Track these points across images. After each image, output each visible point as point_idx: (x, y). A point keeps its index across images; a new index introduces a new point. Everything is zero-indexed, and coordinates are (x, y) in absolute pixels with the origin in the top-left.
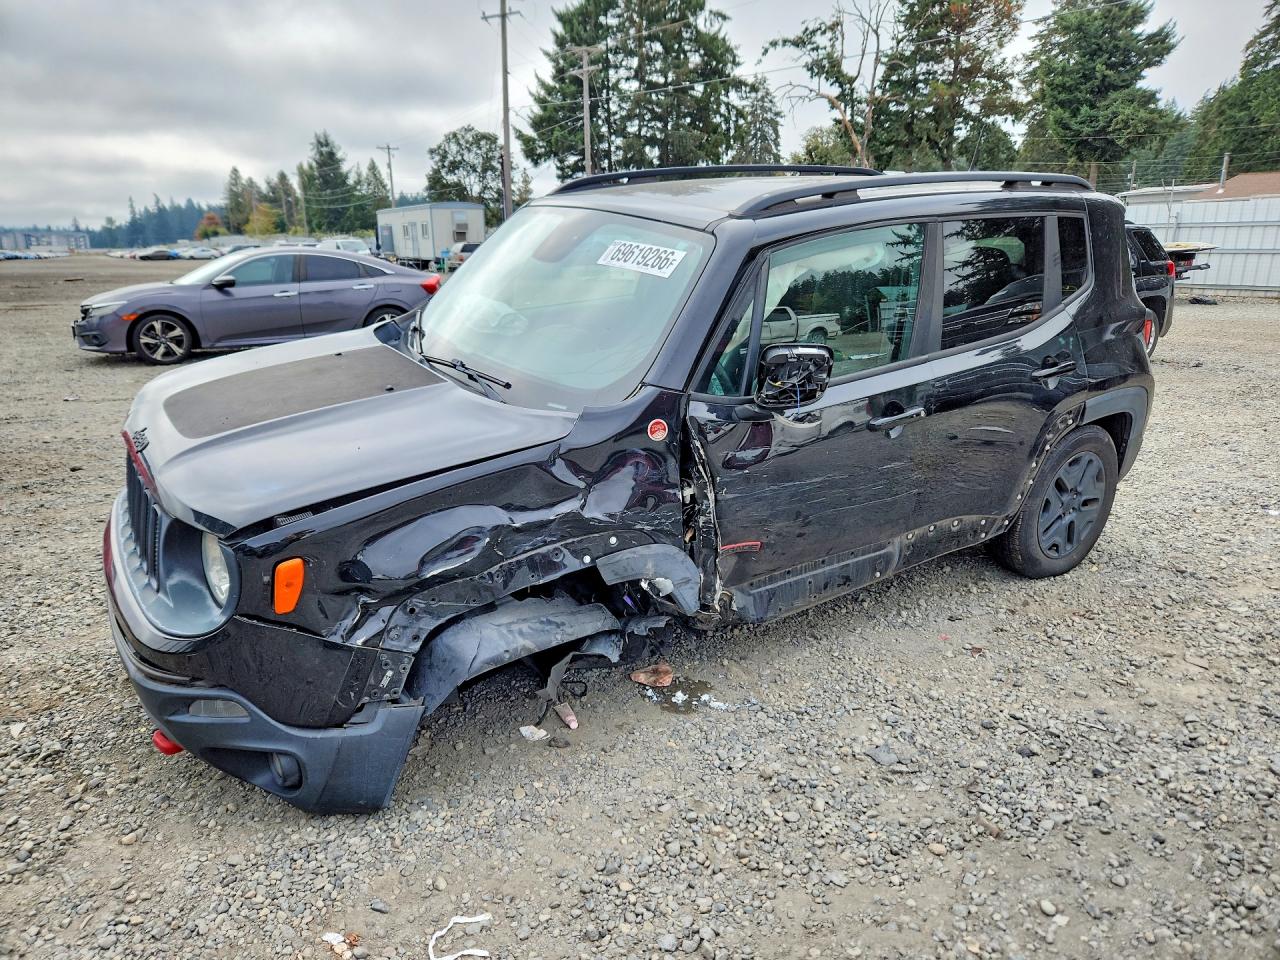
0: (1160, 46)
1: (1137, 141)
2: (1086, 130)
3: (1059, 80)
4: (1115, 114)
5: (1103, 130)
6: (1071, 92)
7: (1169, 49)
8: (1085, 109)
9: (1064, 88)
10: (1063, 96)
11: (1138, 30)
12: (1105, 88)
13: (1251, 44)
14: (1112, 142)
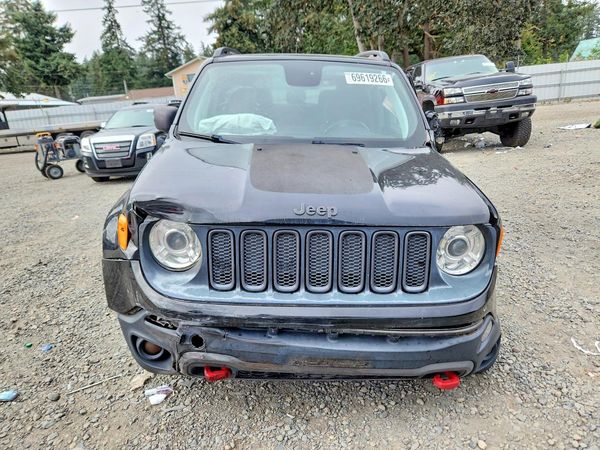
0: (66, 34)
1: (73, 76)
2: (46, 70)
3: (22, 46)
4: (58, 64)
5: (55, 71)
6: (31, 52)
7: (71, 35)
8: (42, 60)
9: (27, 50)
10: (28, 54)
11: (54, 25)
12: (48, 52)
13: (102, 38)
14: (61, 77)
